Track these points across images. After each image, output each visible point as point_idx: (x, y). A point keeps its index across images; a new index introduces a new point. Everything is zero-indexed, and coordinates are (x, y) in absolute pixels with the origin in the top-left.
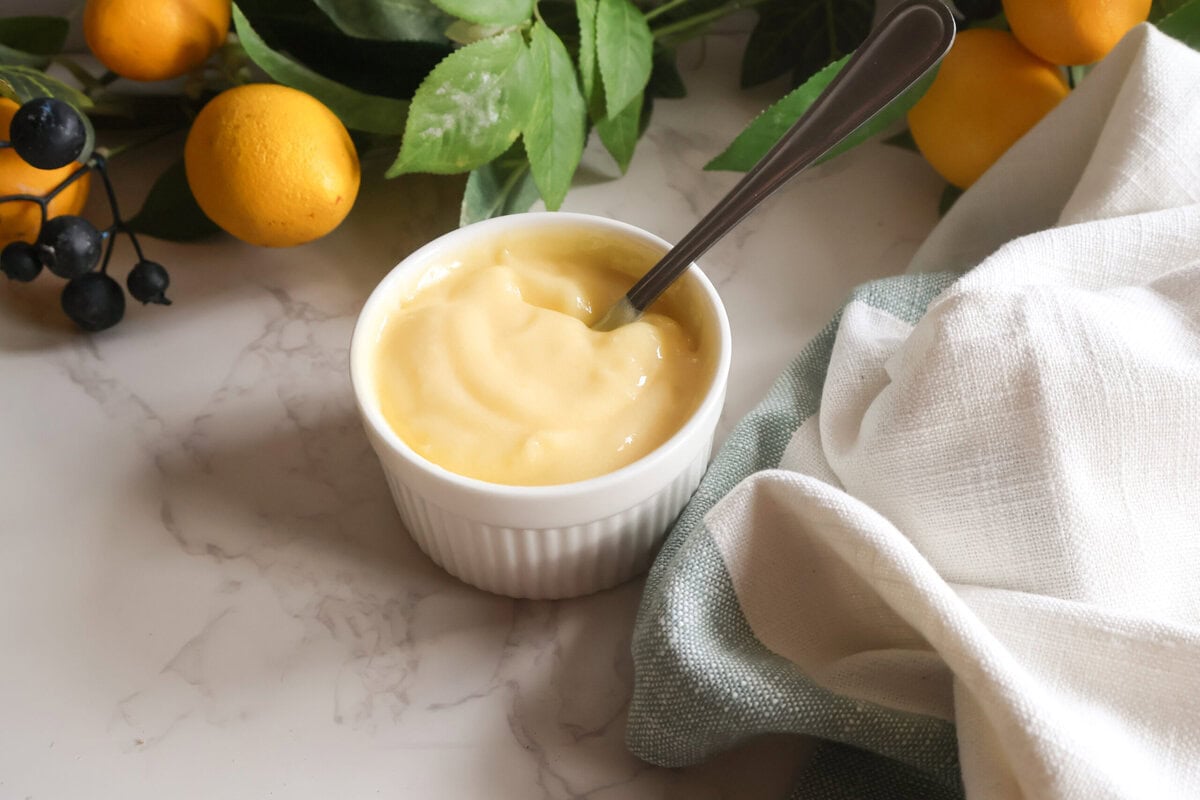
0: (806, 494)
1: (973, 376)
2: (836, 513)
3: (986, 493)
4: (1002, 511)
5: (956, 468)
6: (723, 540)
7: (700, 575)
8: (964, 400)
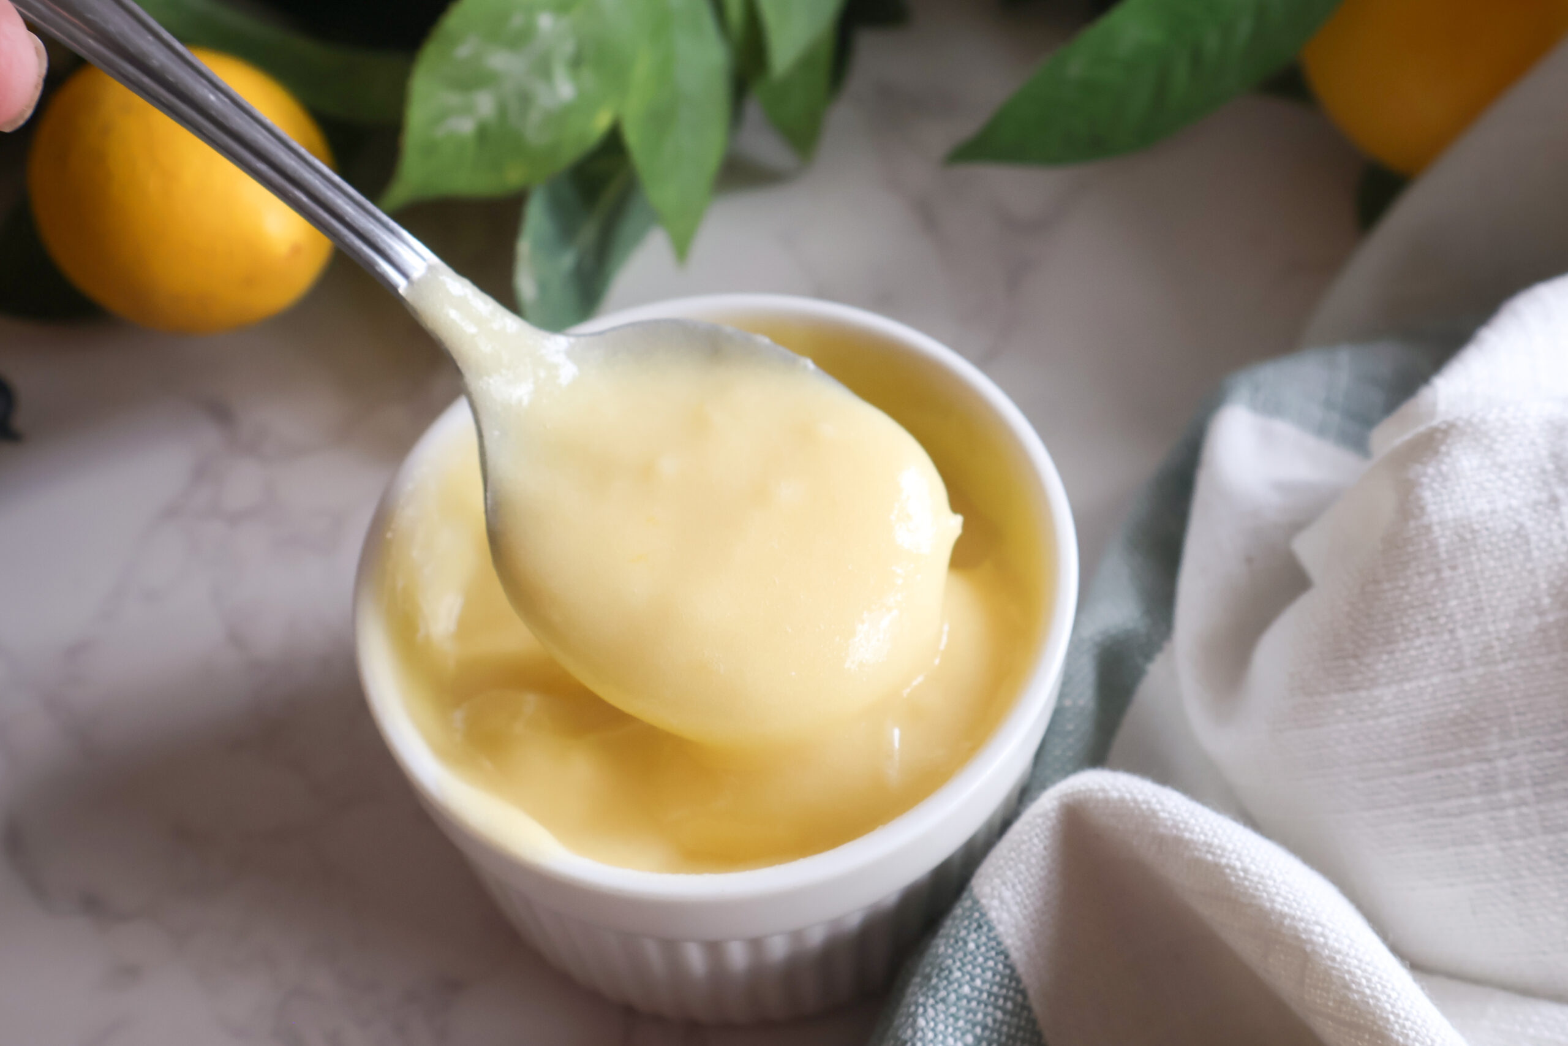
0: (1162, 830)
1: (1477, 586)
2: (1222, 873)
3: (1511, 813)
4: (1543, 848)
5: (1446, 765)
6: (1005, 916)
7: (966, 989)
8: (1461, 633)
